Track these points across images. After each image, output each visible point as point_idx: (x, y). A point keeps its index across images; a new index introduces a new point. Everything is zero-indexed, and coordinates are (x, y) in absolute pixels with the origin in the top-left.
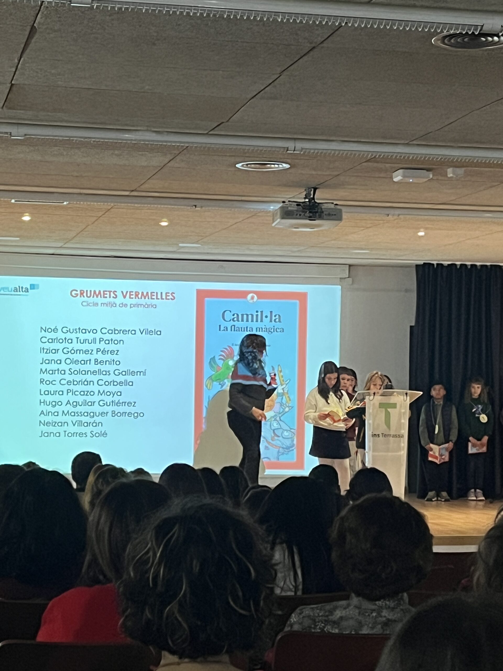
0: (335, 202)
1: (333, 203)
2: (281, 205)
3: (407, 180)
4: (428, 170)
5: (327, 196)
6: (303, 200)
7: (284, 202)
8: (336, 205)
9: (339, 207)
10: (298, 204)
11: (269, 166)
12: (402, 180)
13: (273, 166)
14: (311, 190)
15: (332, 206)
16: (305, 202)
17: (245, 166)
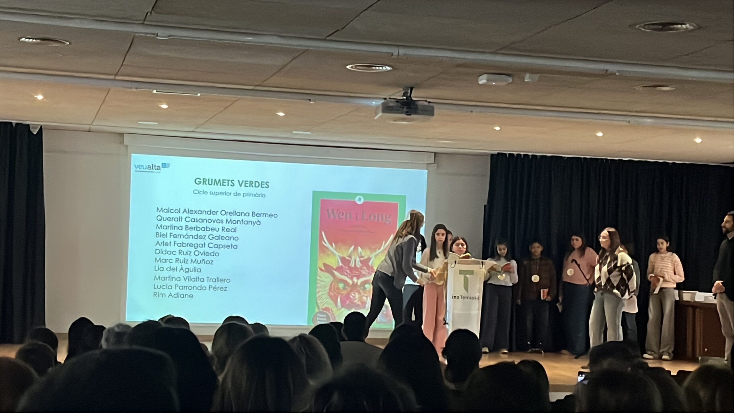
0: (428, 100)
1: (426, 101)
2: (383, 101)
3: (490, 83)
4: (509, 75)
5: (422, 95)
6: (401, 98)
7: (385, 99)
8: (429, 102)
9: (431, 104)
10: (398, 101)
11: (374, 68)
12: (486, 83)
13: (377, 68)
14: (408, 90)
15: (426, 103)
16: (403, 99)
17: (354, 67)
